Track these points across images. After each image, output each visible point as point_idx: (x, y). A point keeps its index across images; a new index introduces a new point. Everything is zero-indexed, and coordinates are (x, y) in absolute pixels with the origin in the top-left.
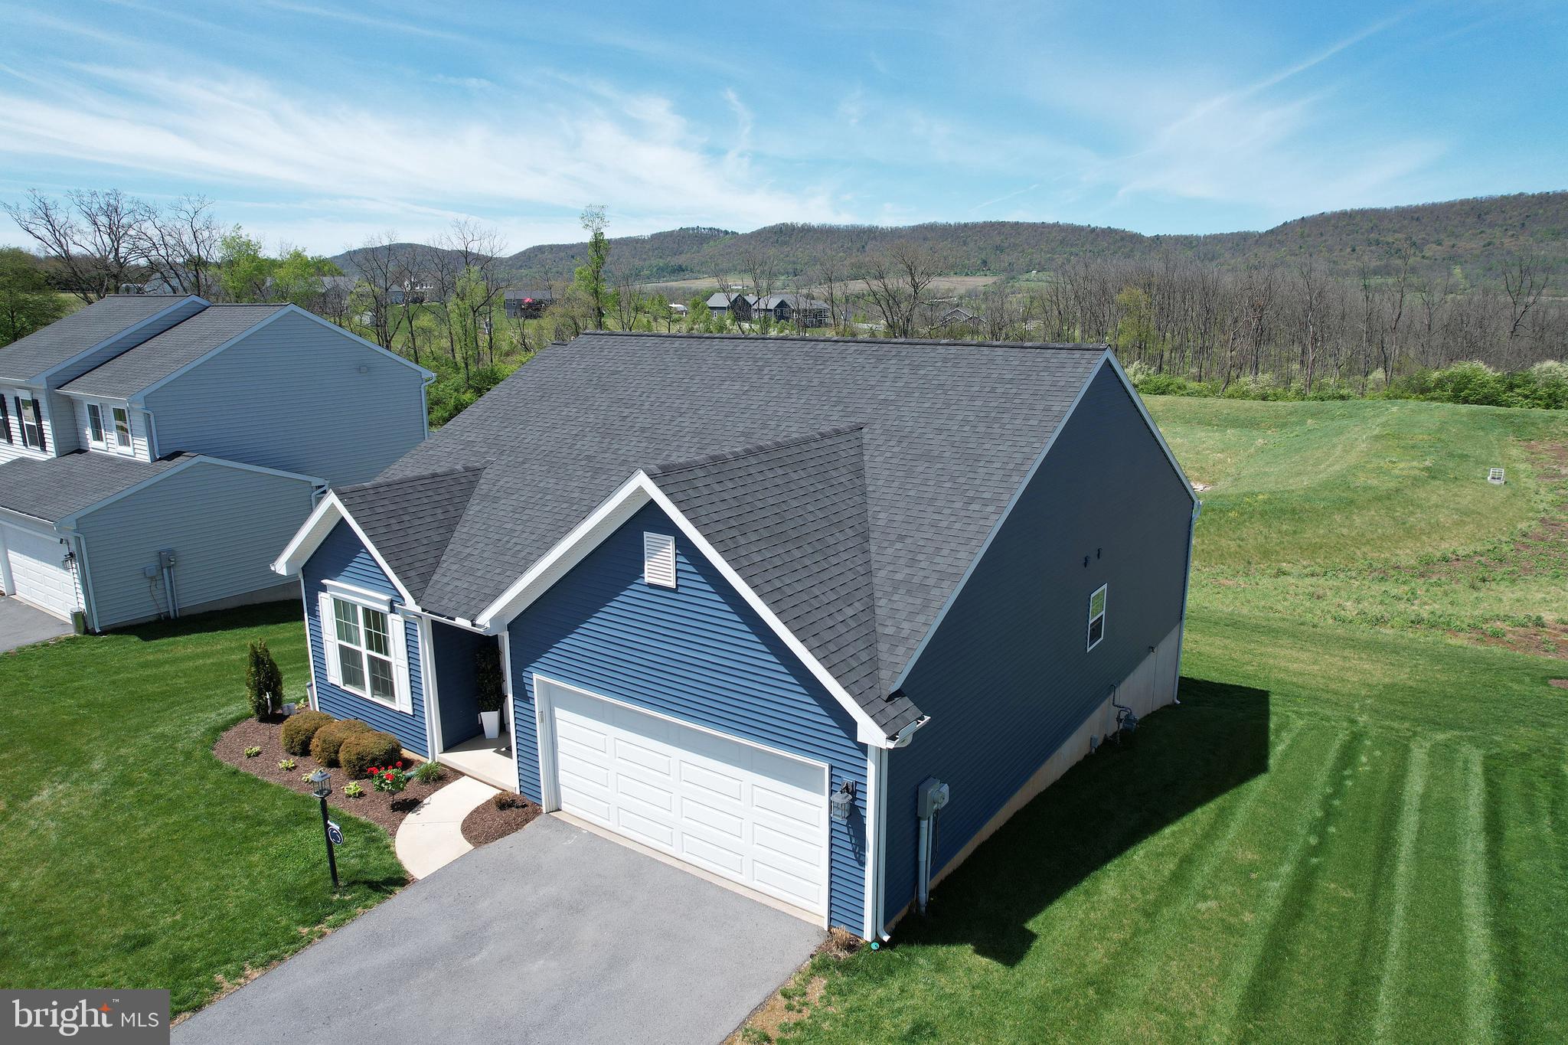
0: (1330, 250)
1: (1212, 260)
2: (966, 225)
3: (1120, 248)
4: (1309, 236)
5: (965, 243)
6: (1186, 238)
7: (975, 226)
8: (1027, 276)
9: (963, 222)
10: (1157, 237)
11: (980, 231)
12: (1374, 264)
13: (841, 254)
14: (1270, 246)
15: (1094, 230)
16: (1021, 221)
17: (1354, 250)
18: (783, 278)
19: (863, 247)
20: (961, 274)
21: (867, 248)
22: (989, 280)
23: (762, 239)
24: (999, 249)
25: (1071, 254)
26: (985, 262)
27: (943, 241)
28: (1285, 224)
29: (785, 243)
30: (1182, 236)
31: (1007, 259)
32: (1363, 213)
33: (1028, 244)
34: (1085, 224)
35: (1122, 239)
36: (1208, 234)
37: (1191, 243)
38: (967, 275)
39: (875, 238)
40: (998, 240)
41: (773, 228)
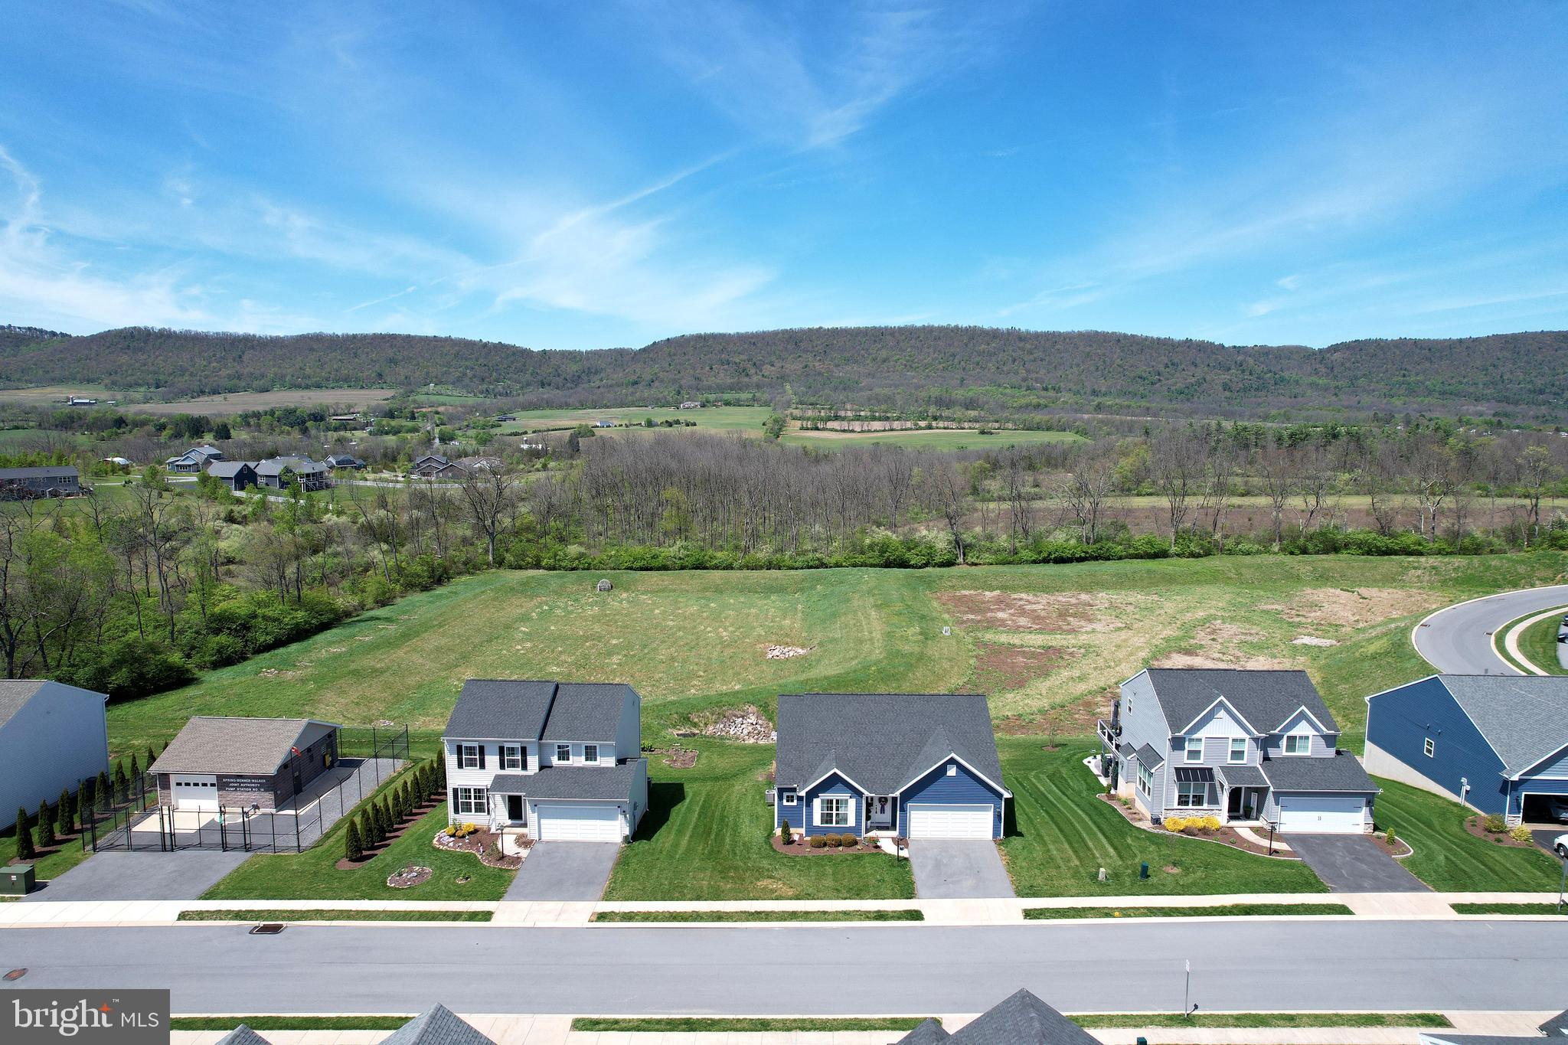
0: (694, 368)
1: (596, 374)
2: (354, 336)
3: (512, 362)
4: (674, 355)
5: (356, 356)
6: (570, 353)
7: (364, 337)
8: (425, 389)
9: (351, 333)
10: (544, 351)
11: (371, 343)
12: (729, 381)
13: (215, 364)
14: (645, 363)
15: (486, 345)
16: (412, 334)
17: (711, 369)
18: (142, 389)
19: (240, 357)
20: (355, 387)
21: (245, 358)
22: (390, 393)
23: (108, 344)
24: (392, 361)
25: (467, 367)
26: (380, 376)
27: (331, 353)
28: (655, 343)
29: (140, 350)
30: (566, 351)
31: (402, 371)
32: (714, 337)
33: (423, 357)
34: (477, 339)
35: (514, 354)
36: (589, 349)
37: (575, 357)
38: (362, 388)
39: (252, 347)
40: (390, 353)
41: (121, 331)
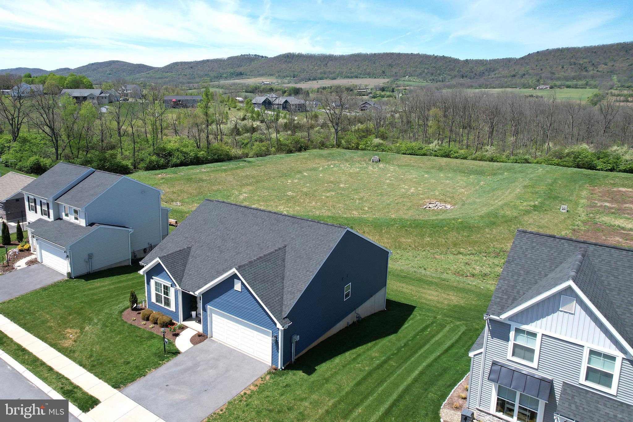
0: (551, 67)
1: (493, 71)
2: (375, 54)
3: (448, 66)
4: (540, 60)
5: (374, 63)
6: (481, 61)
7: (379, 55)
8: (403, 79)
9: (373, 53)
10: (467, 60)
11: (382, 57)
12: (573, 74)
13: (316, 68)
14: (522, 65)
15: (436, 57)
16: (401, 52)
17: (563, 68)
18: (288, 78)
19: (326, 64)
20: (372, 77)
21: (328, 65)
22: (386, 80)
23: (279, 60)
24: (391, 65)
25: (425, 68)
26: (384, 72)
27: (364, 62)
28: (529, 54)
29: (290, 62)
30: (478, 60)
31: (394, 70)
32: (568, 50)
33: (405, 63)
34: (432, 54)
35: (450, 61)
36: (491, 59)
37: (483, 63)
38: (375, 78)
39: (332, 60)
40: (390, 62)
41: (284, 55)
